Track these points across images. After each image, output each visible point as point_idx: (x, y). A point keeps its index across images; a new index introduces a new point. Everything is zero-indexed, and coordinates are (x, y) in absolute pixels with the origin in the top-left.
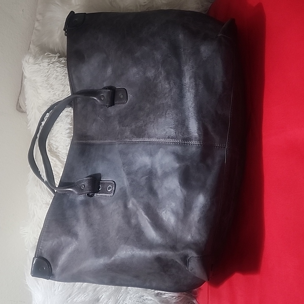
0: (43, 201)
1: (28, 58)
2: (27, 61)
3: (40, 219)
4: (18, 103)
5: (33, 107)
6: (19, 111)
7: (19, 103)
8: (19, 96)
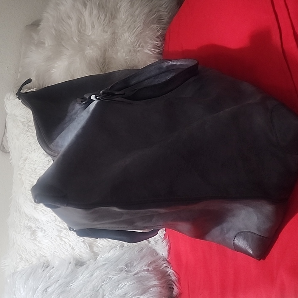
0: (21, 225)
1: (9, 95)
2: (8, 98)
3: (19, 246)
4: (1, 145)
5: (13, 138)
6: (3, 152)
7: (3, 145)
8: (3, 138)
